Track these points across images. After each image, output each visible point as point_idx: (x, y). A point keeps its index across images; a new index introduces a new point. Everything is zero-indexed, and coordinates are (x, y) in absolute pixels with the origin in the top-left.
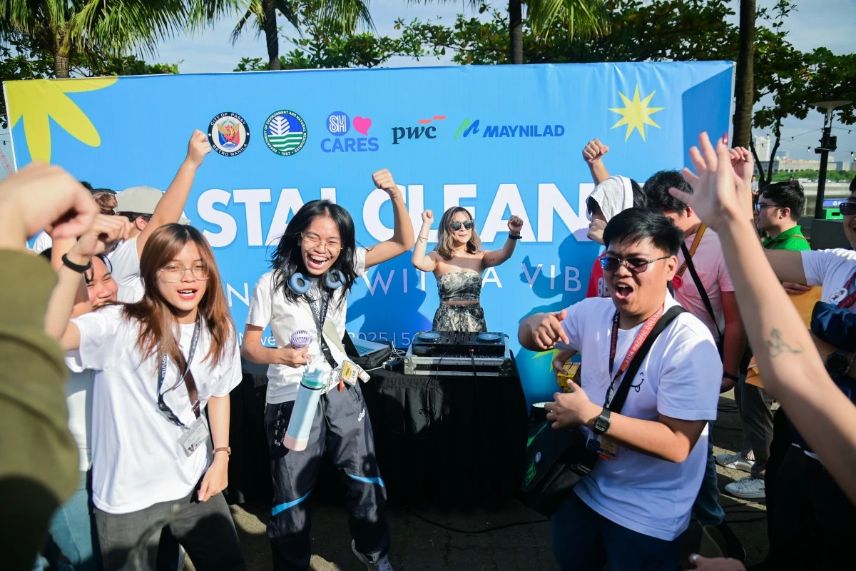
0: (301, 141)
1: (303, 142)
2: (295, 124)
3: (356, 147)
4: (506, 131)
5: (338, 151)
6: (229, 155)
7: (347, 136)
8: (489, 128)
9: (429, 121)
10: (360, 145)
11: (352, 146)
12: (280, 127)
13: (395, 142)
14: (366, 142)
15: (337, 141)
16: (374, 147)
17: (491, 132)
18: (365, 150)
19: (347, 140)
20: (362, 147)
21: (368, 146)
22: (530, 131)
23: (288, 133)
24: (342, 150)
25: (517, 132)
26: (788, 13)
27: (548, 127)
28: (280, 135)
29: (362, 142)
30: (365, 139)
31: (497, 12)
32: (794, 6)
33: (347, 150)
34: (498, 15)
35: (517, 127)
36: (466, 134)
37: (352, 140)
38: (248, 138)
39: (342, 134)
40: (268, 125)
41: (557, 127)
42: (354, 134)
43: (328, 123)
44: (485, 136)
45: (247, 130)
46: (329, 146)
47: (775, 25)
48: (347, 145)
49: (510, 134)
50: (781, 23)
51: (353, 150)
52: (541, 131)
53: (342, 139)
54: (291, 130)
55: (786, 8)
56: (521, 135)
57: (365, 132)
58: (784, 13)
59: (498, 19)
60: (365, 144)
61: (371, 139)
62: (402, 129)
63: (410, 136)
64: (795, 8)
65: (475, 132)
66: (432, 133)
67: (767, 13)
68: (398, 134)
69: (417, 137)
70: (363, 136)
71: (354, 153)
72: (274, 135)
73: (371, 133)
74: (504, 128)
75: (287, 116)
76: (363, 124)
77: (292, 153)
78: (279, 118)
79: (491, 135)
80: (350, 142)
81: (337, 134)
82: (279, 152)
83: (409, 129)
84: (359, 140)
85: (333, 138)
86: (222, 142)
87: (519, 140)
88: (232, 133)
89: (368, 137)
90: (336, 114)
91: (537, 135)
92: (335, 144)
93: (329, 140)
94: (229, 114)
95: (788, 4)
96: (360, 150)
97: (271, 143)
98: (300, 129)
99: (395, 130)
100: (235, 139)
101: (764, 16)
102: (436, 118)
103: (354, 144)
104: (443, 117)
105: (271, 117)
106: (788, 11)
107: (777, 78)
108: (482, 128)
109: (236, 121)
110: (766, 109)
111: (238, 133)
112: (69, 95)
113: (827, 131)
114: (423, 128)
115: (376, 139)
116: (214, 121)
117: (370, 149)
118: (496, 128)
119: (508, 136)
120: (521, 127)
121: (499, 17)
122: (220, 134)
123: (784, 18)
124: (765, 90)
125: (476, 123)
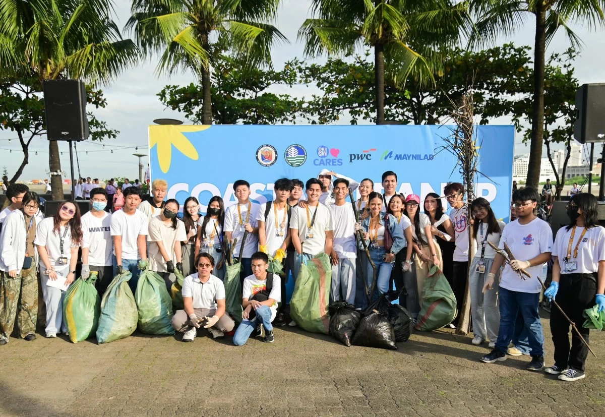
0: (303, 160)
1: (304, 160)
2: (301, 151)
3: (331, 163)
4: (406, 157)
5: (322, 165)
6: (266, 166)
7: (326, 158)
8: (397, 155)
9: (368, 151)
10: (333, 162)
11: (329, 163)
12: (293, 153)
13: (351, 161)
14: (336, 161)
15: (322, 160)
16: (340, 164)
17: (398, 157)
18: (336, 165)
19: (327, 160)
20: (334, 164)
21: (337, 163)
22: (417, 157)
23: (297, 156)
24: (324, 165)
25: (411, 158)
26: (574, 58)
27: (426, 155)
28: (293, 157)
29: (335, 161)
30: (336, 160)
31: (358, 56)
32: (579, 52)
33: (326, 165)
34: (359, 58)
35: (410, 155)
36: (386, 158)
37: (329, 159)
38: (276, 158)
39: (324, 157)
40: (287, 152)
41: (430, 155)
42: (330, 157)
43: (318, 151)
44: (395, 159)
45: (276, 153)
46: (317, 162)
47: (565, 66)
48: (327, 162)
49: (407, 158)
50: (570, 65)
51: (330, 165)
52: (422, 157)
53: (324, 159)
54: (298, 154)
55: (573, 54)
56: (413, 159)
57: (336, 156)
58: (571, 57)
59: (359, 61)
60: (336, 162)
61: (340, 159)
62: (354, 155)
63: (358, 159)
64: (580, 54)
65: (390, 157)
66: (369, 157)
67: (559, 57)
68: (352, 157)
69: (362, 159)
70: (335, 158)
71: (330, 166)
72: (290, 156)
73: (339, 157)
74: (405, 155)
75: (297, 147)
76: (335, 152)
77: (299, 165)
78: (293, 148)
79: (398, 159)
80: (328, 161)
81: (322, 157)
82: (292, 165)
83: (358, 155)
84: (333, 160)
85: (320, 159)
86: (263, 159)
87: (412, 162)
88: (268, 155)
89: (338, 158)
90: (322, 147)
91: (420, 159)
92: (321, 161)
93: (317, 160)
94: (267, 145)
95: (574, 51)
96: (333, 165)
97: (288, 161)
98: (303, 153)
99: (351, 155)
100: (270, 158)
101: (557, 59)
102: (371, 150)
103: (330, 162)
104: (375, 150)
105: (289, 147)
106: (574, 56)
107: (567, 106)
108: (394, 155)
109: (271, 149)
110: (561, 129)
111: (272, 155)
112: (184, 133)
114: (365, 155)
115: (341, 160)
116: (259, 149)
117: (339, 165)
118: (401, 155)
119: (406, 159)
120: (413, 156)
121: (359, 59)
122: (262, 155)
123: (572, 62)
124: (559, 114)
125: (391, 153)
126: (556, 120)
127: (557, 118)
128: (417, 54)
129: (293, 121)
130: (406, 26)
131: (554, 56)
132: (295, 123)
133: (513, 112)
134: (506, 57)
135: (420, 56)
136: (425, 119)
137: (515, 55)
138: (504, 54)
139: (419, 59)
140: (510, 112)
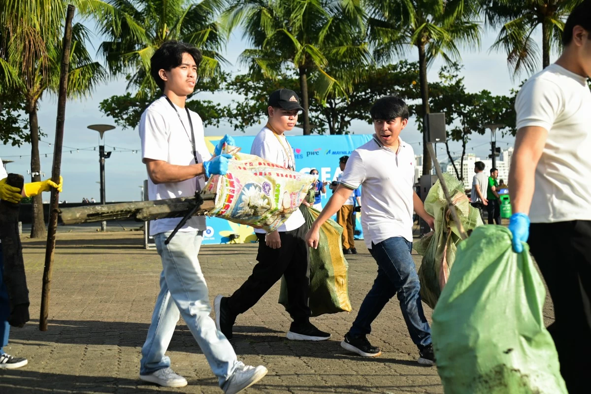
4: (338, 153)
13: (308, 156)
17: (334, 153)
26: (460, 70)
32: (463, 66)
36: (327, 153)
47: (453, 76)
50: (457, 75)
64: (464, 67)
68: (308, 154)
99: (307, 152)
101: (446, 71)
106: (460, 69)
108: (331, 152)
110: (458, 129)
112: (211, 142)
113: (493, 144)
123: (458, 73)
124: (455, 115)
125: (330, 151)
126: (453, 121)
127: (454, 119)
128: (333, 79)
129: (216, 125)
130: (325, 61)
131: (443, 68)
132: (218, 127)
133: (415, 113)
134: (403, 70)
135: (336, 81)
136: (338, 122)
137: (411, 68)
138: (401, 68)
139: (335, 83)
140: (413, 114)
